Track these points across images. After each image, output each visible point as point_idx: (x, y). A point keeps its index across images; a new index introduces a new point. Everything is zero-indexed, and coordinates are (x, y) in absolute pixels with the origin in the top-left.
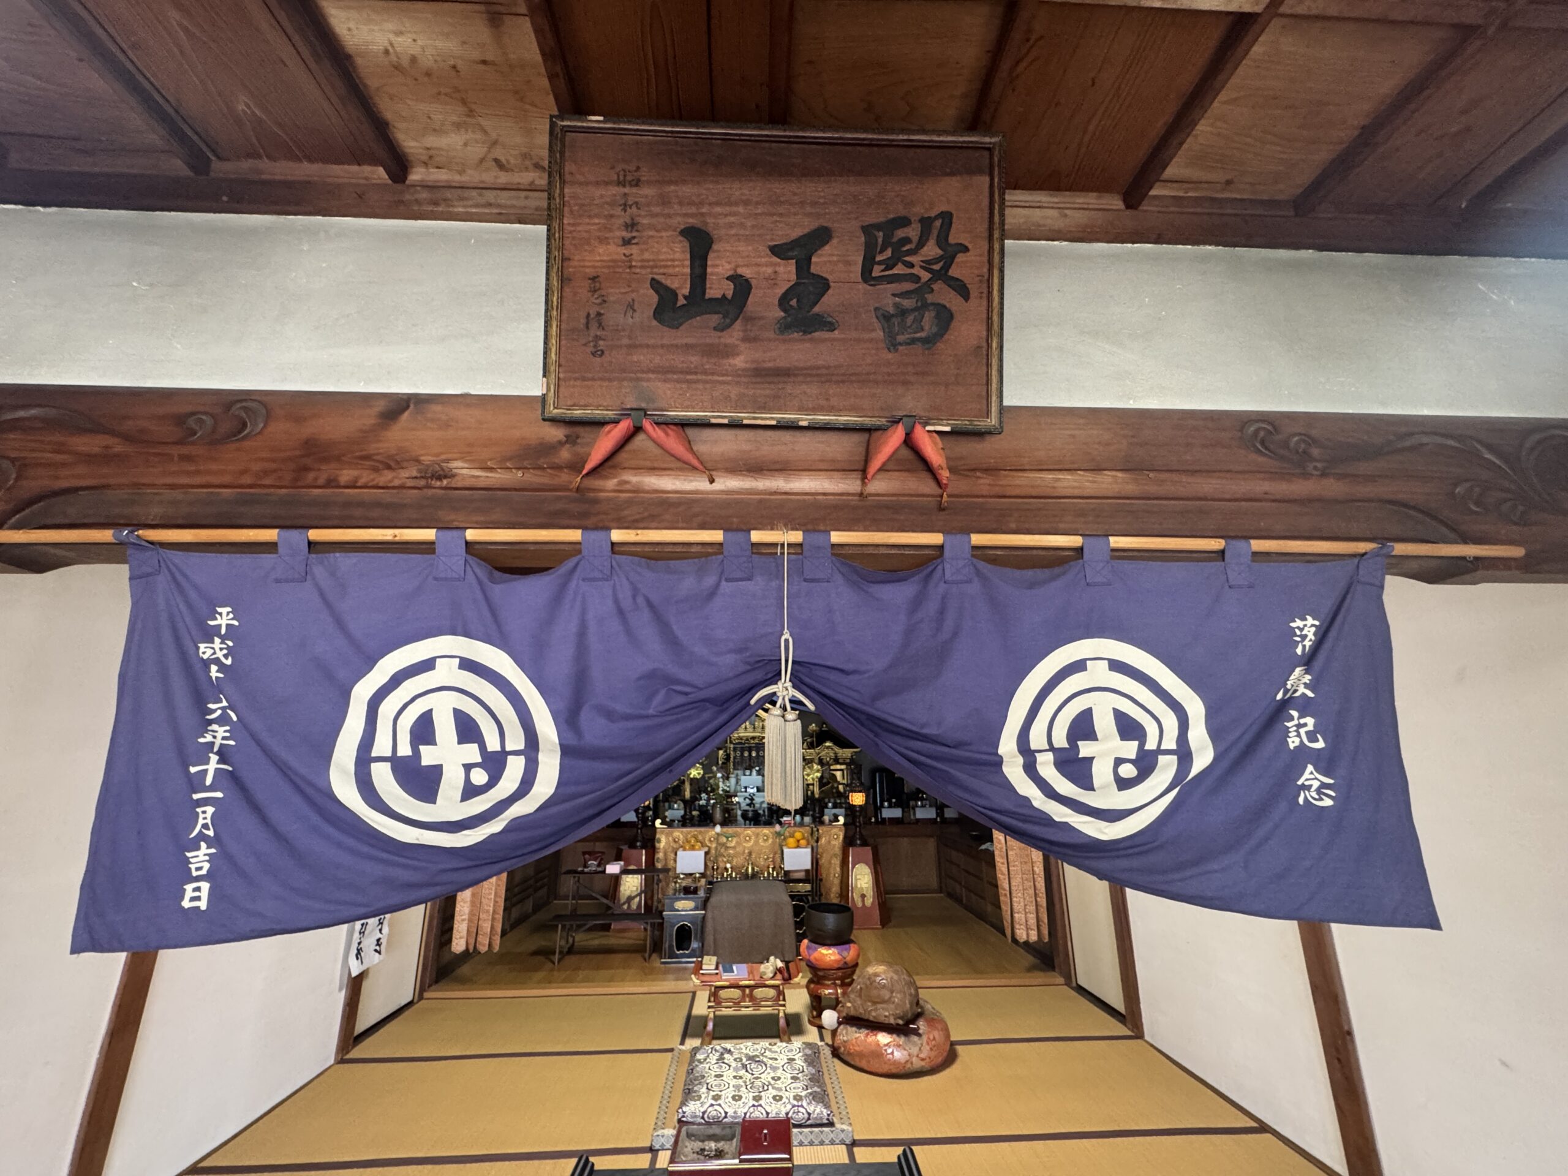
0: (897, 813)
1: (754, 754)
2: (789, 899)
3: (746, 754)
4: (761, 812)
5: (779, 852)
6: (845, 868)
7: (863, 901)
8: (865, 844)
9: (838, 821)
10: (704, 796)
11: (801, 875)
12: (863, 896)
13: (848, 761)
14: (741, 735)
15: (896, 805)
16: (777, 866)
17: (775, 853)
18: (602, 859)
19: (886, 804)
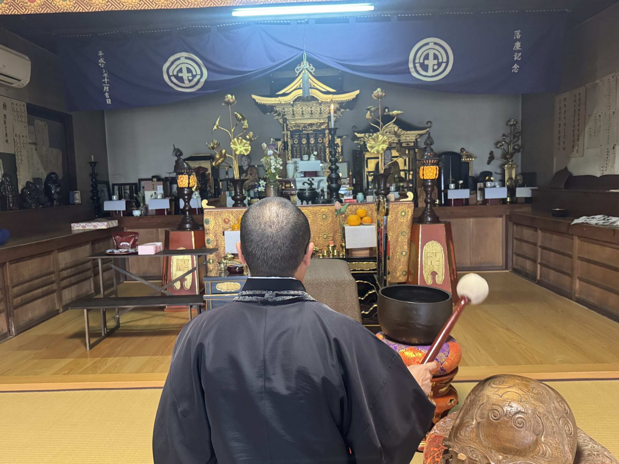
0: (465, 194)
1: (312, 141)
2: (352, 278)
3: (304, 141)
4: (319, 191)
5: (340, 230)
6: (413, 246)
7: (434, 279)
8: (436, 220)
9: (407, 197)
10: (262, 182)
11: (365, 254)
12: (434, 274)
13: (412, 144)
14: (299, 122)
15: (464, 186)
16: (338, 245)
17: (335, 232)
18: (135, 241)
19: (452, 186)
